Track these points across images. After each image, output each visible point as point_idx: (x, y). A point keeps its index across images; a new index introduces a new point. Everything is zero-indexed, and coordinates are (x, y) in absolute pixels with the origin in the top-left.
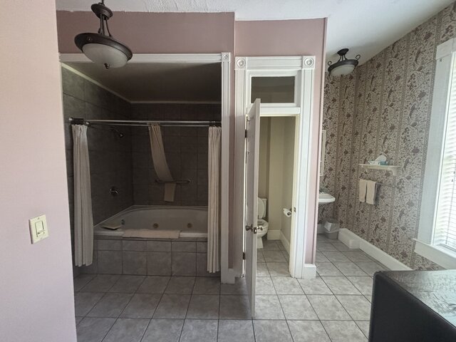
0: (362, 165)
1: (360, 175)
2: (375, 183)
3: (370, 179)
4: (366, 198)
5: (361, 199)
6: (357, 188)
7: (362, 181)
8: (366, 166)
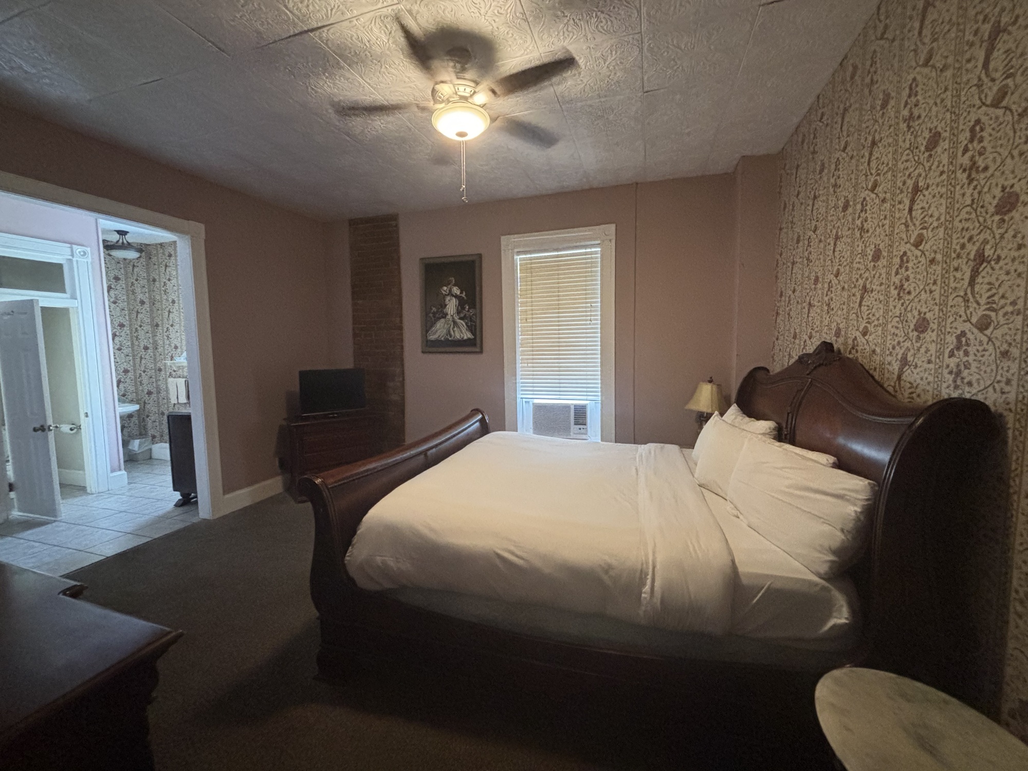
0: (169, 362)
1: (168, 373)
2: (184, 379)
3: (180, 377)
4: (177, 398)
5: (173, 400)
6: (167, 390)
7: (170, 380)
8: (174, 363)
